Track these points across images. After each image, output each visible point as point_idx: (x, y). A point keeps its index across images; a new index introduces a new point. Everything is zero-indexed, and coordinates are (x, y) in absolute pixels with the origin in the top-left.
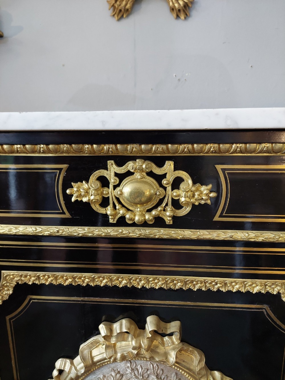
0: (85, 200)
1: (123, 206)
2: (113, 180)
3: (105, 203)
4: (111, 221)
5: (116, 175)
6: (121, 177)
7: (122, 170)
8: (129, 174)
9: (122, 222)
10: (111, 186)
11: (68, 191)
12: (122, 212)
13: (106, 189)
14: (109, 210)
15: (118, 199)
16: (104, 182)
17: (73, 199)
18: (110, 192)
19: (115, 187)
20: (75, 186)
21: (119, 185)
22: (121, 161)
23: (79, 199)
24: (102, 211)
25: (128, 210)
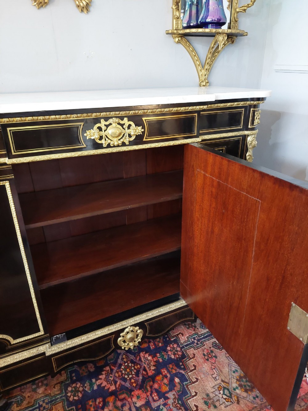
0: (92, 138)
1: (109, 139)
2: (104, 128)
3: (101, 138)
4: (104, 146)
5: (105, 125)
6: (107, 126)
7: (107, 123)
8: (110, 124)
9: (109, 146)
10: (103, 130)
11: (85, 135)
12: (109, 141)
13: (101, 132)
14: (103, 141)
15: (106, 136)
16: (100, 129)
17: (87, 138)
18: (103, 133)
19: (105, 131)
20: (88, 132)
21: (106, 130)
22: (106, 119)
23: (90, 138)
24: (100, 142)
25: (111, 140)
